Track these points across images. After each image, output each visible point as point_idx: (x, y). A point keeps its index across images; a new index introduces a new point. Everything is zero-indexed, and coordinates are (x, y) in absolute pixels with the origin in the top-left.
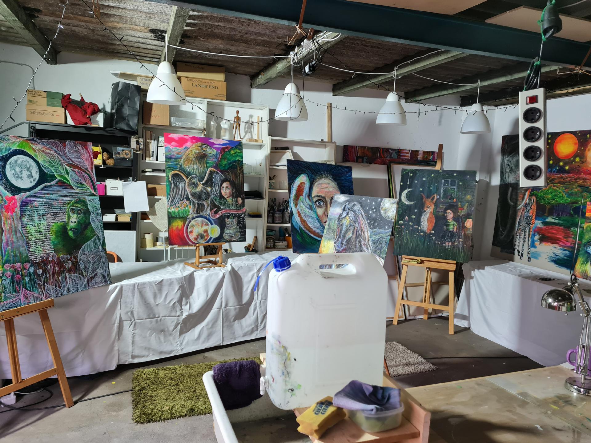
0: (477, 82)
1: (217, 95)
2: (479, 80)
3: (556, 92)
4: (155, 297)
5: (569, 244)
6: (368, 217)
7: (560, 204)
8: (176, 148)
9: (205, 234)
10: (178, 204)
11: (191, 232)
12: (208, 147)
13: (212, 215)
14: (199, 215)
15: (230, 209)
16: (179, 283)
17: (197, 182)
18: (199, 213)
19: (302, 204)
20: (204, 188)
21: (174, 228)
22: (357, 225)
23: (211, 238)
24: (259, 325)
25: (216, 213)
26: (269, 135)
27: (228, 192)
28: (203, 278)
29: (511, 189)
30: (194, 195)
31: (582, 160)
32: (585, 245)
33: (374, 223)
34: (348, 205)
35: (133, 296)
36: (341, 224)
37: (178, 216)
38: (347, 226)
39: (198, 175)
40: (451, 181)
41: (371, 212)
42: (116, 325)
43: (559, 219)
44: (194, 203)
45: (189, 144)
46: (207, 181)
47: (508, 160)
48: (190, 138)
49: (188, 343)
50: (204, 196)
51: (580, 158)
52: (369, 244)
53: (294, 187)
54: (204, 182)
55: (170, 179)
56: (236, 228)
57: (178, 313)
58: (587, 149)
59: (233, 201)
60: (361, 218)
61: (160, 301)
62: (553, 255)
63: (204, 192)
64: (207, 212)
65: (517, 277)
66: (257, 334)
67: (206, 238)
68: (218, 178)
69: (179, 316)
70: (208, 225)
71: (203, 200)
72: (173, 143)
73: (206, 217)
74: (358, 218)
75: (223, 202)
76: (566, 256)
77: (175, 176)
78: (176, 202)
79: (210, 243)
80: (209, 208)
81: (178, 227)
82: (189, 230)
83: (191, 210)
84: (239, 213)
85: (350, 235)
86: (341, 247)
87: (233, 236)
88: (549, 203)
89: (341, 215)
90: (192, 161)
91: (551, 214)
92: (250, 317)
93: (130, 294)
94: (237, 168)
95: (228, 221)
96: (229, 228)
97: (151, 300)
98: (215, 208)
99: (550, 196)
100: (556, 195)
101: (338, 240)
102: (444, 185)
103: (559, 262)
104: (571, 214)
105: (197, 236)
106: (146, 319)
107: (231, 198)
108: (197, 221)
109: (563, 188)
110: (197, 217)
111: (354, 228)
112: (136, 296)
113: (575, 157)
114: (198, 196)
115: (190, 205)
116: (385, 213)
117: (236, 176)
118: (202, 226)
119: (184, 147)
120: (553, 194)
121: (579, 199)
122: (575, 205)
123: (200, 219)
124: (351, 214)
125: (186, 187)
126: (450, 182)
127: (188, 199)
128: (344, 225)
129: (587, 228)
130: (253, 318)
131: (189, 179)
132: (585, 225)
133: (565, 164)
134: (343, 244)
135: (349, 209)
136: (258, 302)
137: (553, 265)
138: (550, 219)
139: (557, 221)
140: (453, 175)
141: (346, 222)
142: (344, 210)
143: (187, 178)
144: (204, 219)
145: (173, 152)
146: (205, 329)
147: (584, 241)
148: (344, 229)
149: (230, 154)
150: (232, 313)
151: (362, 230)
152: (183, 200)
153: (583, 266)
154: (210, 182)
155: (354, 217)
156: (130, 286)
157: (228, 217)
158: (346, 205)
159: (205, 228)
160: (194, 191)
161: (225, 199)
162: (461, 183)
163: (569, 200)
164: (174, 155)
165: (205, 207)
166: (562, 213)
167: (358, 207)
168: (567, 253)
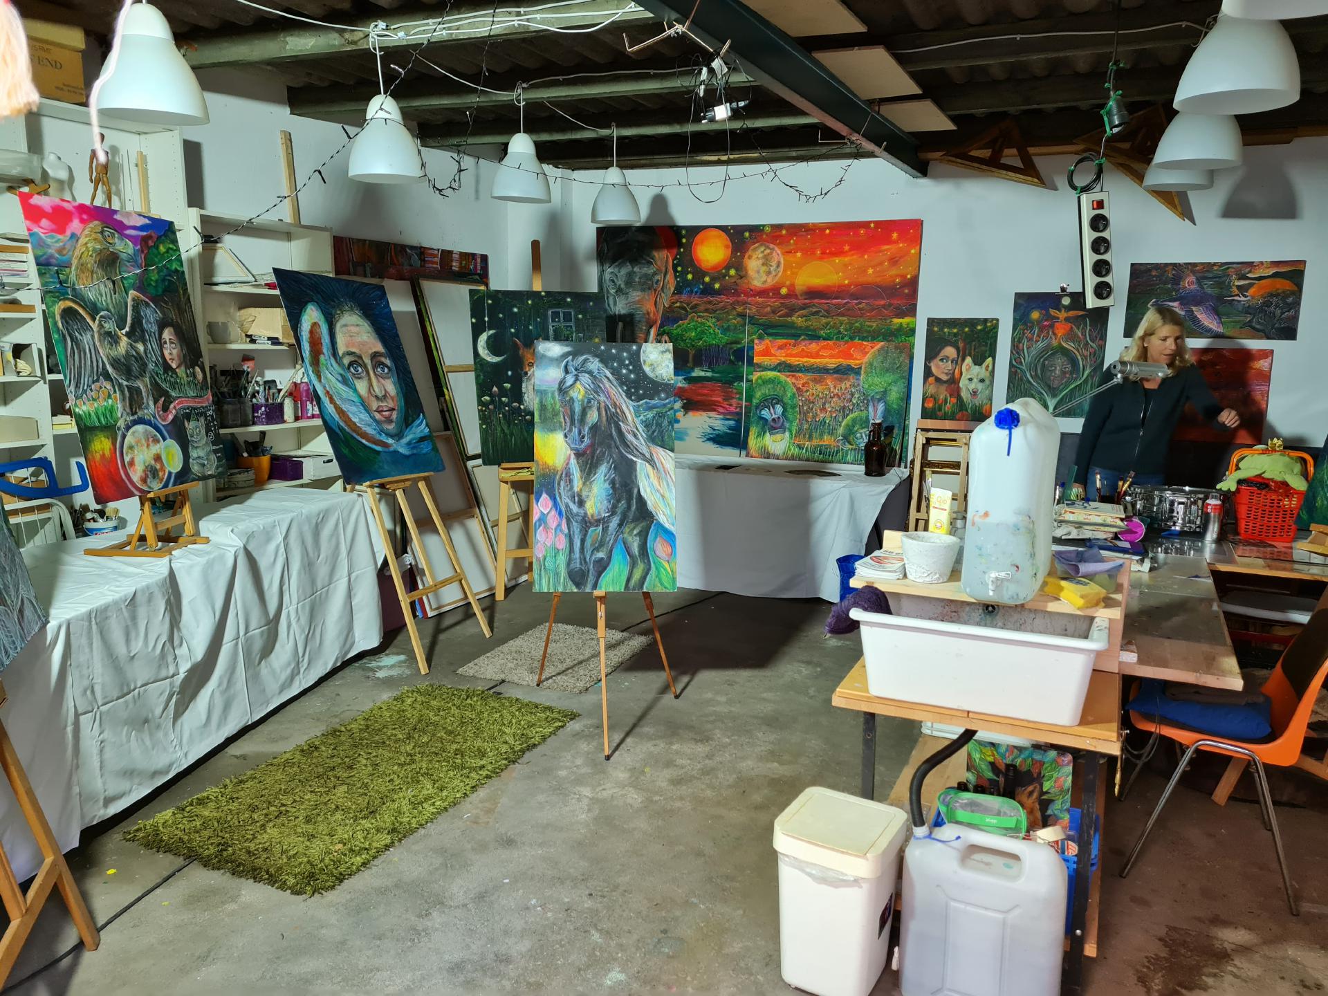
0: (609, 127)
1: (62, 86)
2: (613, 124)
3: (699, 158)
4: (128, 641)
5: (732, 409)
6: (622, 381)
7: (710, 346)
8: (53, 238)
9: (158, 467)
10: (91, 390)
11: (132, 463)
12: (116, 235)
13: (159, 416)
14: (136, 417)
15: (188, 397)
16: (164, 596)
17: (115, 330)
18: (136, 413)
19: (327, 372)
20: (131, 345)
21: (98, 457)
22: (602, 398)
23: (170, 473)
24: (301, 660)
25: (165, 409)
26: (190, 206)
27: (175, 352)
28: (197, 572)
29: (621, 324)
30: (115, 363)
31: (741, 274)
32: (757, 407)
33: (637, 391)
34: (572, 361)
35: (91, 644)
36: (568, 398)
37: (97, 424)
38: (583, 401)
39: (112, 310)
40: (564, 313)
41: (624, 371)
42: (69, 729)
43: (713, 371)
44: (120, 385)
45: (75, 225)
46: (132, 326)
47: (612, 273)
48: (74, 207)
49: (191, 740)
50: (135, 367)
51: (737, 270)
52: (637, 429)
53: (303, 333)
54: (127, 329)
55: (60, 325)
56: (206, 443)
57: (172, 670)
58: (746, 256)
59: (187, 376)
60: (607, 384)
61: (137, 646)
62: (709, 431)
63: (133, 356)
64: (150, 409)
65: (687, 470)
66: (300, 682)
67: (161, 474)
68: (151, 316)
69: (173, 676)
70: (158, 441)
71: (137, 377)
72: (45, 222)
73: (150, 421)
74: (601, 385)
75: (172, 380)
76: (730, 428)
77: (68, 314)
78: (85, 387)
79: (171, 489)
80: (151, 398)
81: (104, 455)
82: (127, 459)
83: (119, 406)
84: (204, 405)
85: (593, 417)
86: (582, 442)
87: (206, 463)
88: (693, 346)
89: (562, 382)
90: (92, 272)
91: (698, 363)
92: (283, 647)
93: (84, 641)
94: (177, 291)
95: (190, 426)
96: (196, 445)
97: (121, 650)
98: (161, 397)
99: (693, 334)
100: (703, 332)
101: (570, 430)
102: (553, 321)
103: (720, 440)
104: (730, 360)
105: (144, 471)
106: (118, 698)
107: (183, 368)
108: (136, 434)
109: (714, 320)
110: (135, 423)
111: (599, 403)
112: (95, 645)
113: (728, 268)
114: (128, 367)
115: (115, 392)
116: (654, 370)
117: (181, 311)
118: (148, 445)
119: (68, 233)
120: (699, 329)
121: (741, 336)
122: (736, 347)
123: (140, 428)
124: (585, 378)
125: (98, 344)
126: (562, 315)
127: (107, 377)
128: (576, 400)
129: (757, 380)
130: (289, 647)
131: (97, 322)
132: (754, 377)
133: (714, 280)
134: (583, 437)
135: (576, 369)
136: (292, 609)
137: (711, 446)
138: (698, 373)
139: (709, 374)
140: (566, 301)
141: (578, 393)
142: (567, 372)
143: (94, 319)
144: (149, 428)
145: (49, 246)
146: (217, 695)
147: (755, 401)
148: (577, 409)
149: (159, 253)
150: (258, 645)
151: (615, 405)
152: (97, 381)
153: (760, 439)
154: (137, 332)
155: (593, 383)
156: (82, 620)
157: (188, 417)
158: (567, 362)
159: (155, 449)
160: (113, 353)
161: (174, 371)
162: (580, 316)
163: (726, 339)
164: (52, 256)
165: (144, 394)
166: (717, 361)
167: (594, 364)
168: (732, 423)
